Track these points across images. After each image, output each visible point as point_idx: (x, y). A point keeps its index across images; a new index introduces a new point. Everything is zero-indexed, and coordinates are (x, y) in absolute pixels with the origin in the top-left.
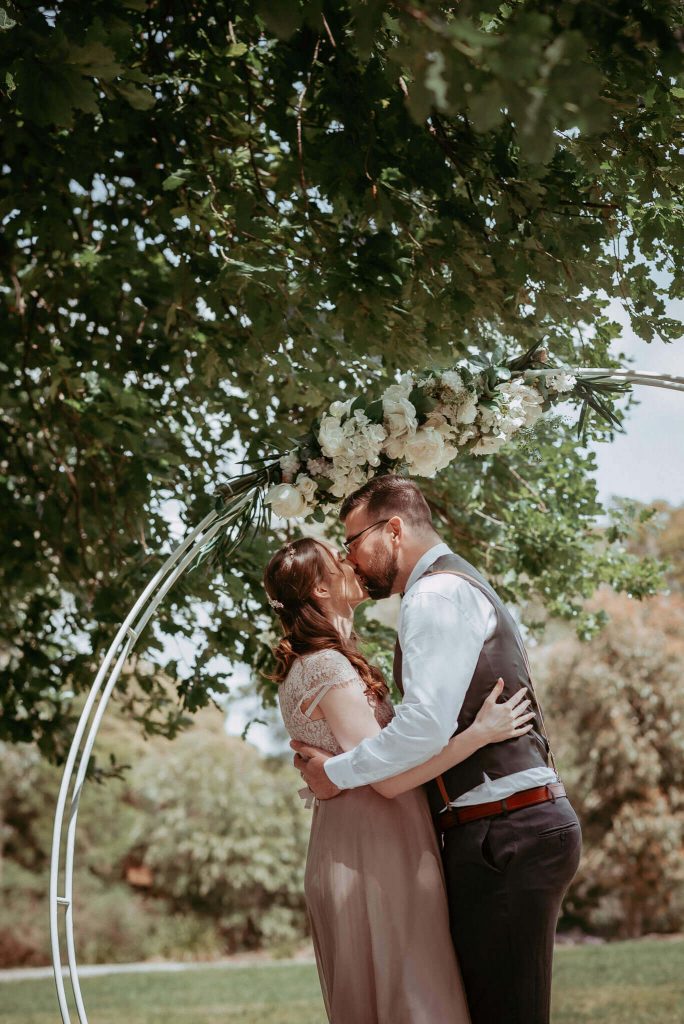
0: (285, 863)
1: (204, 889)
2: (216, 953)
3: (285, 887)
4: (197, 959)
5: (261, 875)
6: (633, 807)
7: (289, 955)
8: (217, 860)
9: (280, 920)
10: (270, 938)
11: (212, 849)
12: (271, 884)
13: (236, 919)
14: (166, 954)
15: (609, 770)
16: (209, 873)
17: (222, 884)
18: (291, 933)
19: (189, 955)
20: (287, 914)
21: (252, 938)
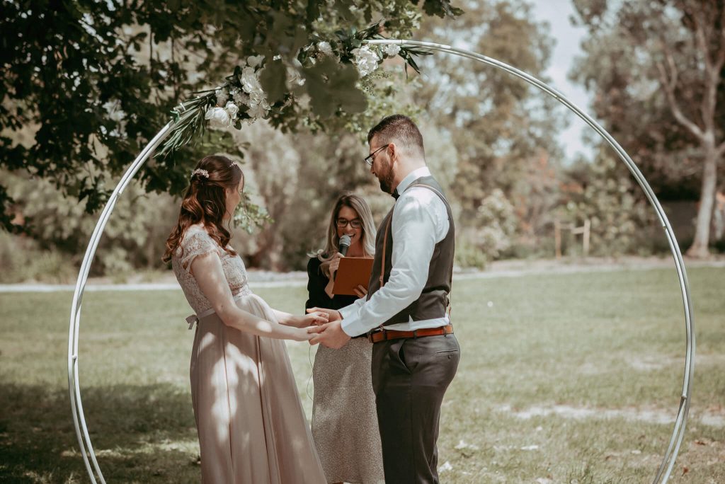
1: (65, 235)
3: (121, 235)
4: (60, 283)
6: (363, 189)
8: (75, 215)
9: (118, 257)
10: (111, 269)
11: (71, 208)
12: (113, 233)
14: (38, 278)
15: (348, 163)
16: (69, 224)
18: (125, 266)
19: (55, 279)
20: (122, 253)
21: (99, 269)
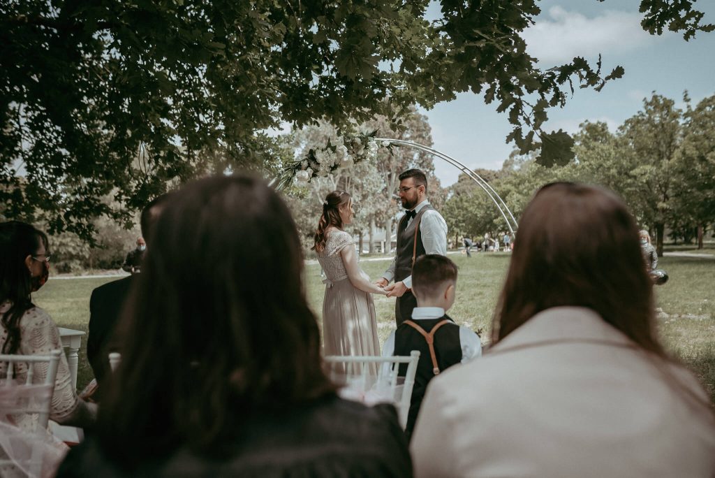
0: (78, 246)
2: (54, 274)
5: (70, 249)
7: (80, 275)
12: (74, 253)
13: (62, 263)
17: (57, 252)
18: (80, 268)
20: (78, 262)
